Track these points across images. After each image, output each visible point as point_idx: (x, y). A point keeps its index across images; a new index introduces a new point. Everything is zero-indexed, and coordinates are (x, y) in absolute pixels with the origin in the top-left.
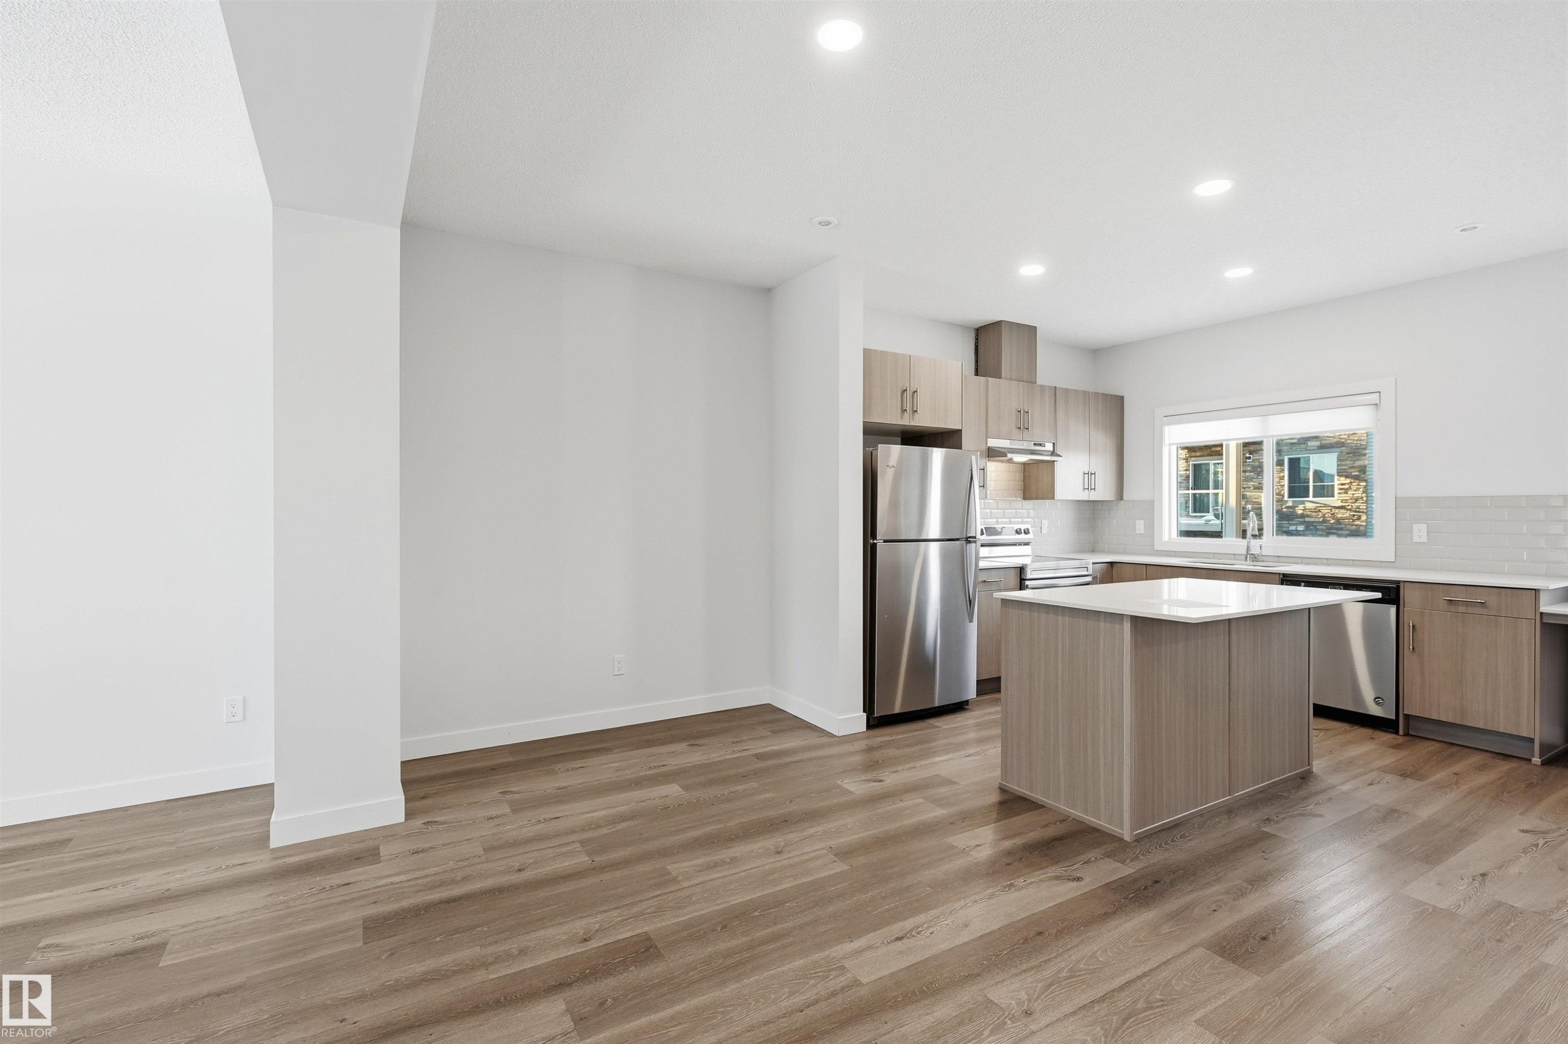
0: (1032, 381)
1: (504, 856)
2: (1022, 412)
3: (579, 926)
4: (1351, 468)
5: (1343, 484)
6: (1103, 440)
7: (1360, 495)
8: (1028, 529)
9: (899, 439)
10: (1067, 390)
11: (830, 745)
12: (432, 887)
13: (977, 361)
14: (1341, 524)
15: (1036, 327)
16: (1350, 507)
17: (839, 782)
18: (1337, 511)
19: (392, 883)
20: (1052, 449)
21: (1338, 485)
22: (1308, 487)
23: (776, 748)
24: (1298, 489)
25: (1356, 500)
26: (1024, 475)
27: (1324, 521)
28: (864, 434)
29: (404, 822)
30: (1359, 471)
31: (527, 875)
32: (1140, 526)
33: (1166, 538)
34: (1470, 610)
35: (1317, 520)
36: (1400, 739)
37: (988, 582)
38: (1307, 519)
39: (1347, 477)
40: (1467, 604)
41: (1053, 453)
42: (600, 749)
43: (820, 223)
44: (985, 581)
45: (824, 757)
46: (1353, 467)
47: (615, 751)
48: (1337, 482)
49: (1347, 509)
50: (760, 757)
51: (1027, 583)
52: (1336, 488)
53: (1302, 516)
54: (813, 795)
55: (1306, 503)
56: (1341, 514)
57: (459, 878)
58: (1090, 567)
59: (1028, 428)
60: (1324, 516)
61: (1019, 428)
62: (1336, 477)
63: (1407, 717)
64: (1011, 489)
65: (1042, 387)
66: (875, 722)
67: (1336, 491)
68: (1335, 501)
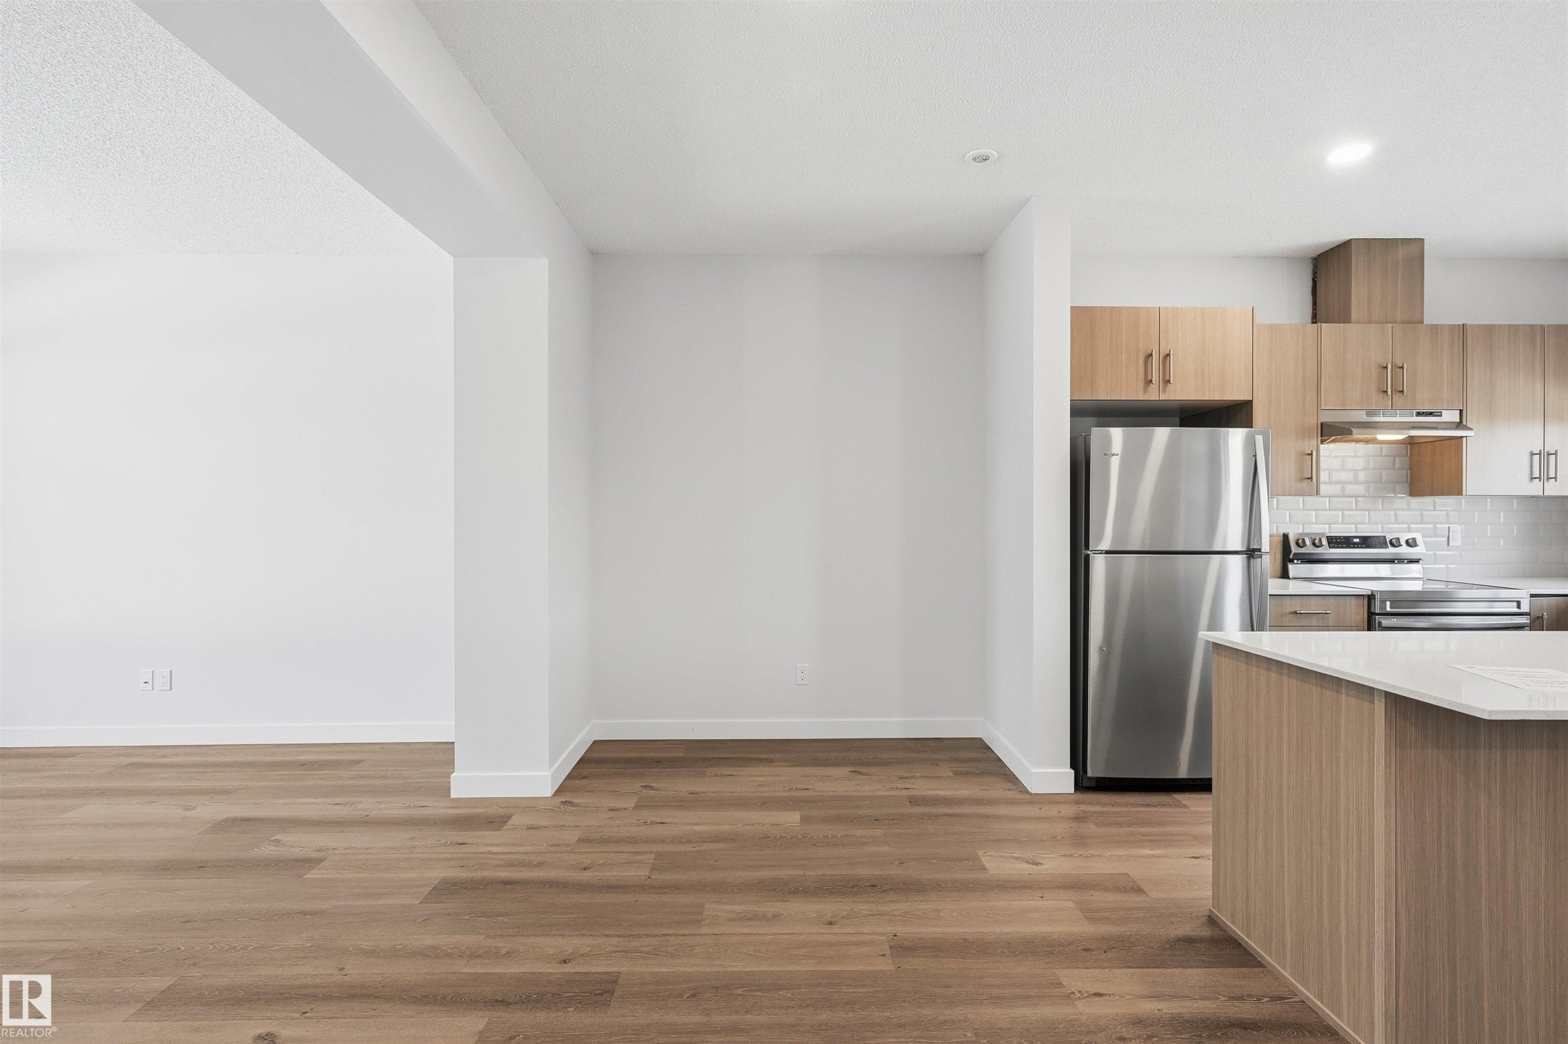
0: (1414, 319)
1: (586, 851)
2: (1389, 366)
3: (571, 943)
8: (1414, 540)
9: (1177, 420)
10: (1489, 328)
11: (1017, 802)
12: (511, 865)
13: (1315, 303)
15: (1420, 241)
17: (980, 853)
19: (490, 853)
20: (1459, 421)
23: (942, 793)
26: (1411, 461)
28: (1071, 416)
29: (550, 797)
31: (586, 876)
37: (1300, 613)
41: (1460, 425)
42: (764, 759)
43: (974, 159)
44: (1296, 612)
45: (988, 817)
47: (775, 764)
50: (914, 801)
54: (934, 861)
57: (535, 863)
59: (1402, 391)
61: (1384, 392)
64: (1384, 480)
65: (1435, 329)
66: (1084, 784)
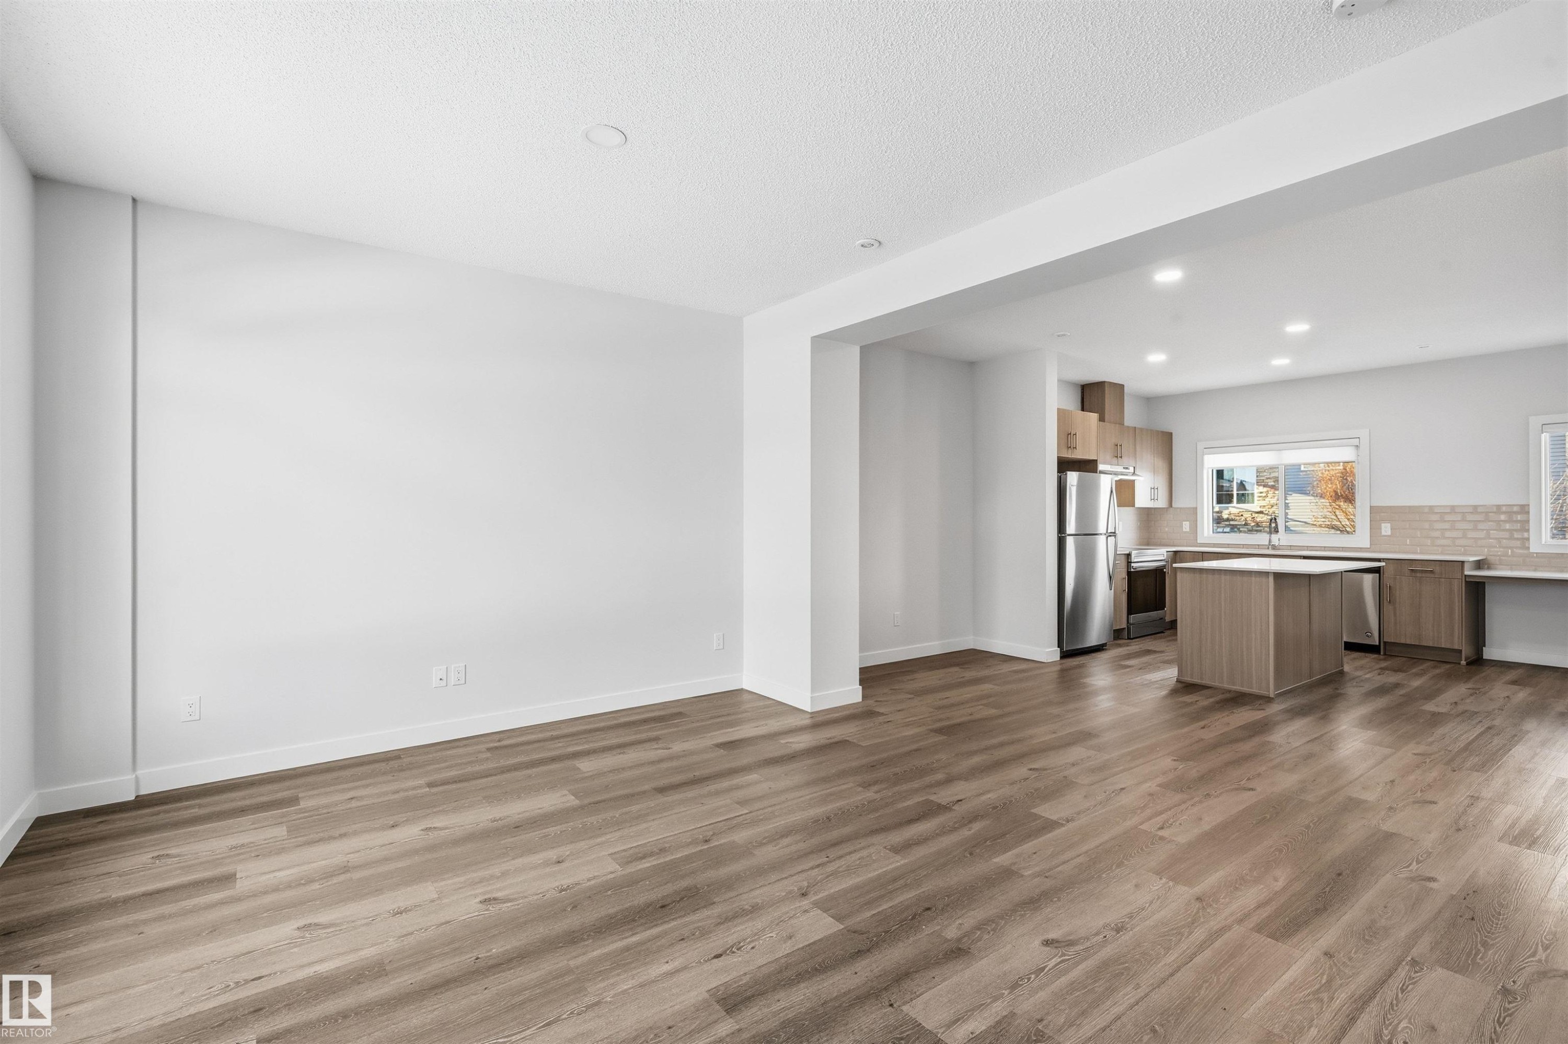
0: (1122, 423)
2: (1118, 445)
4: (1267, 479)
5: (1261, 493)
6: (1161, 464)
7: (1275, 502)
9: (1076, 468)
10: (1141, 430)
13: (1083, 408)
14: (1259, 526)
15: (1123, 385)
16: (1267, 512)
18: (1256, 515)
20: (1133, 471)
21: (1258, 493)
22: (1232, 495)
24: (1224, 497)
25: (1272, 506)
26: (1118, 489)
27: (1246, 524)
28: (1058, 465)
29: (863, 701)
30: (1274, 482)
32: (1186, 526)
33: (1206, 534)
34: (1424, 575)
35: (1239, 523)
36: (1382, 657)
38: (1232, 523)
39: (1264, 486)
40: (1422, 571)
41: (1134, 474)
46: (1269, 478)
48: (1257, 490)
49: (1265, 514)
51: (1132, 565)
52: (1256, 495)
53: (1228, 520)
55: (1230, 508)
56: (1260, 518)
58: (1165, 554)
59: (1121, 457)
60: (1246, 520)
61: (1116, 457)
62: (1256, 486)
63: (1385, 643)
65: (1128, 427)
66: (1068, 654)
67: (1256, 498)
68: (1255, 506)
